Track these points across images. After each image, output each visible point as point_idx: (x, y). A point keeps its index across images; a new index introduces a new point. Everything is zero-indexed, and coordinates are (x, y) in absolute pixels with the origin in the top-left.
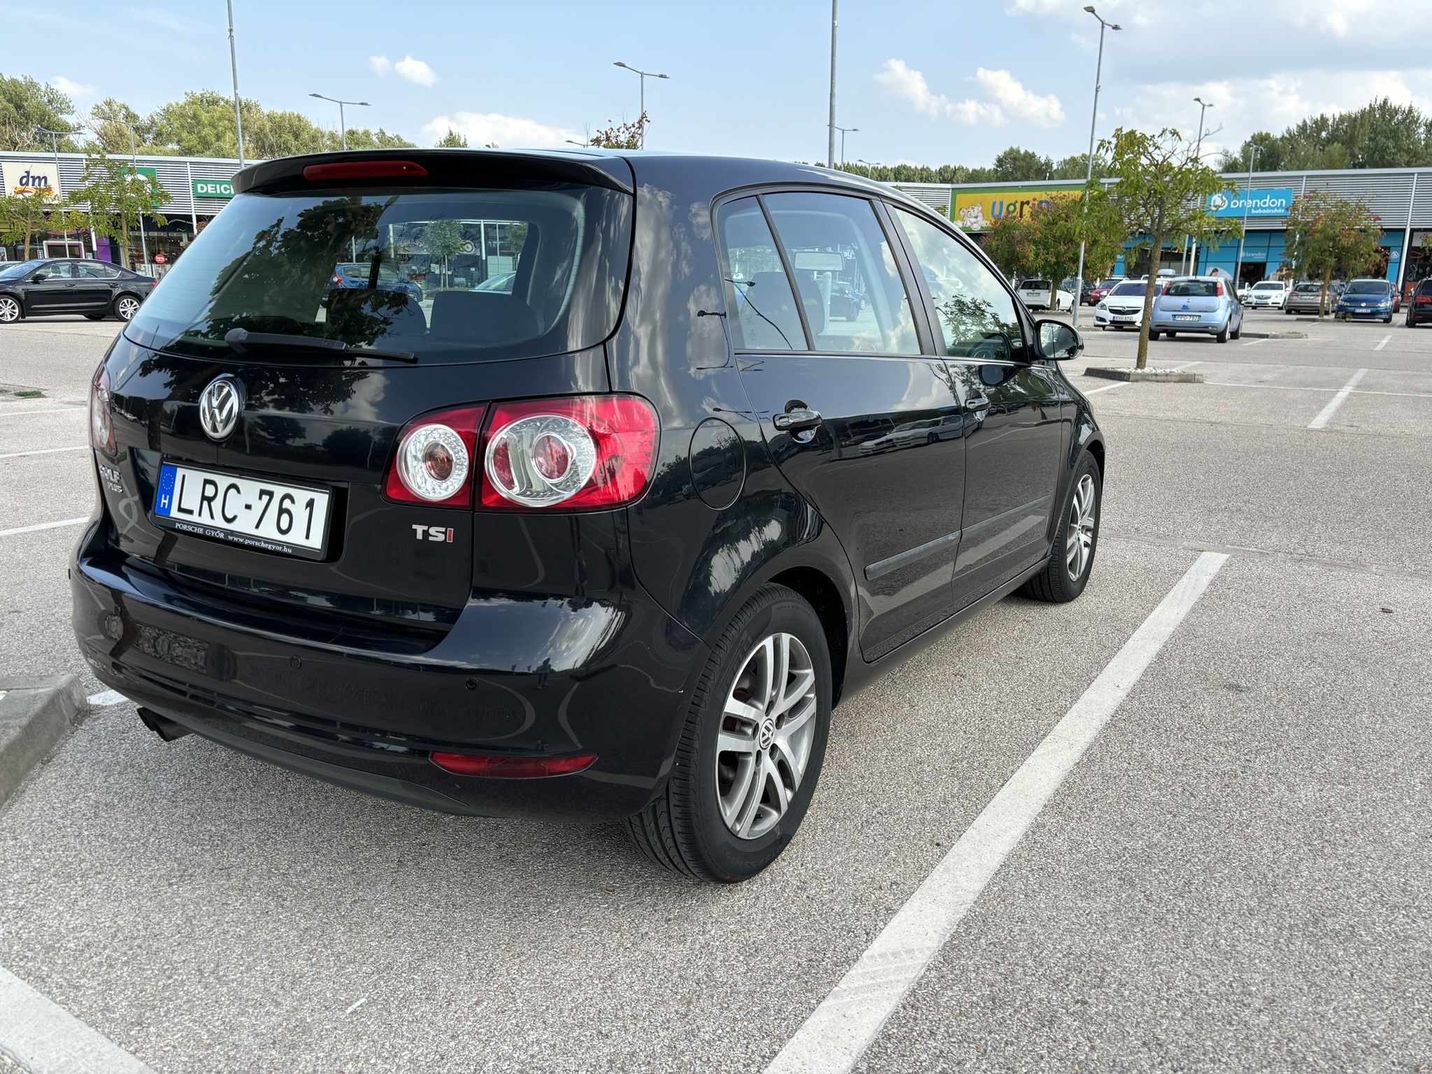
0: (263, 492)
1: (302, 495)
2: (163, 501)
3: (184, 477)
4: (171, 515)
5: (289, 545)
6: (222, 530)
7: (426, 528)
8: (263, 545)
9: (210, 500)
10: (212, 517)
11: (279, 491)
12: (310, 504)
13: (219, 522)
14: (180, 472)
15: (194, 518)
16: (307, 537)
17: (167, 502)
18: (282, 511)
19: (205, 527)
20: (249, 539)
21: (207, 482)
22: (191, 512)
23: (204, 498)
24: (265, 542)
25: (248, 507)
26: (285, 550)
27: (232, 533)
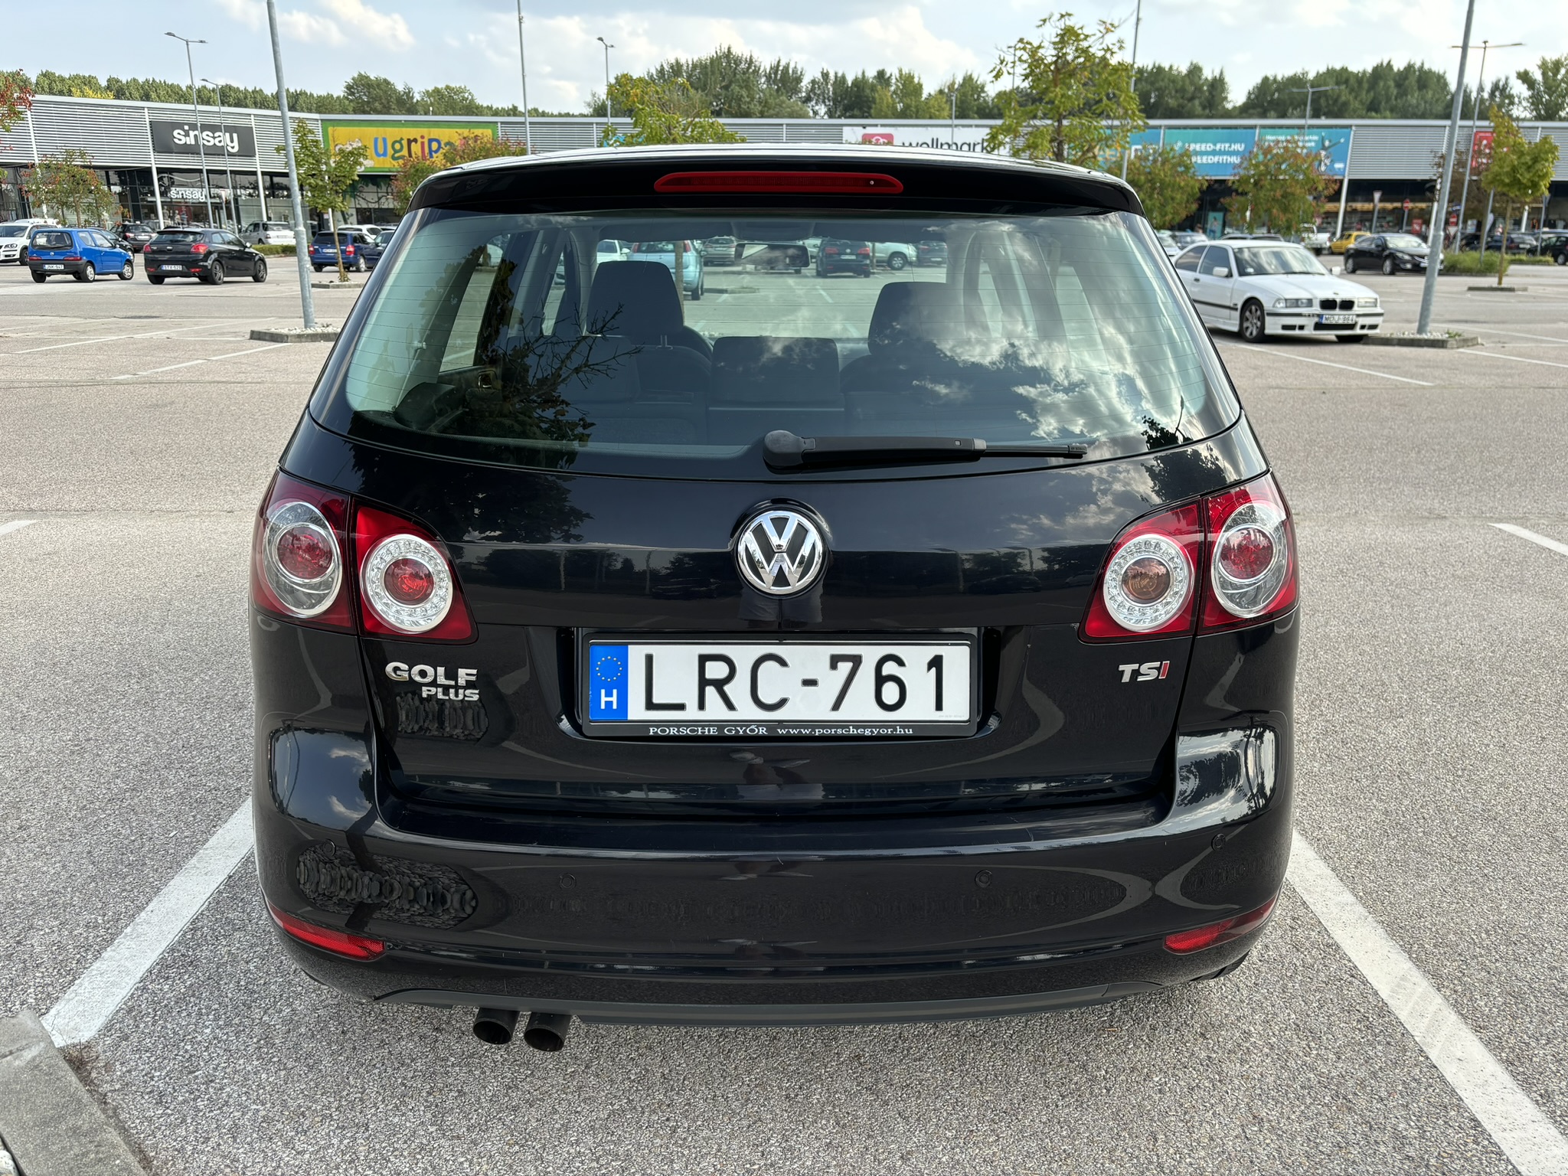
0: (835, 661)
1: (916, 656)
2: (604, 699)
3: (649, 659)
4: (630, 718)
5: (905, 723)
6: (760, 723)
7: (1135, 666)
8: (852, 731)
9: (719, 685)
10: (730, 706)
11: (871, 653)
12: (936, 663)
13: (746, 710)
14: (636, 653)
15: (692, 713)
16: (939, 706)
17: (614, 699)
18: (880, 680)
19: (720, 724)
20: (823, 727)
21: (703, 659)
22: (681, 707)
23: (703, 682)
24: (857, 727)
25: (810, 683)
26: (899, 731)
27: (781, 723)
